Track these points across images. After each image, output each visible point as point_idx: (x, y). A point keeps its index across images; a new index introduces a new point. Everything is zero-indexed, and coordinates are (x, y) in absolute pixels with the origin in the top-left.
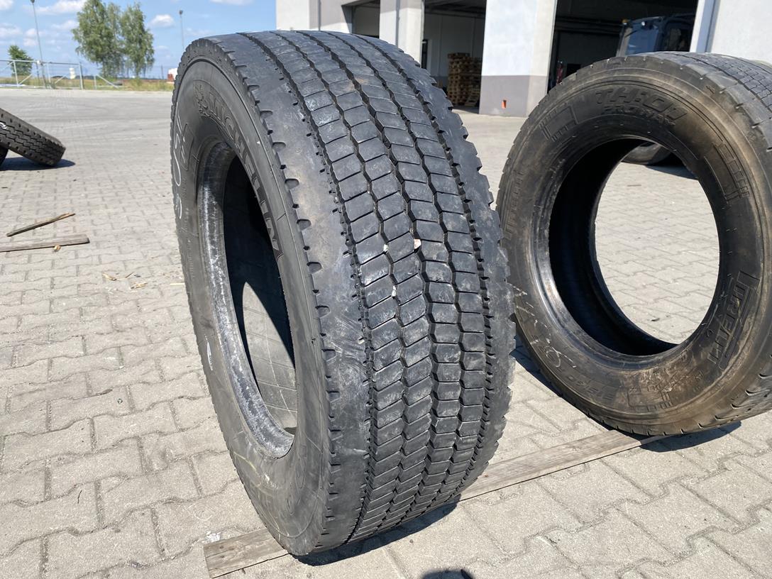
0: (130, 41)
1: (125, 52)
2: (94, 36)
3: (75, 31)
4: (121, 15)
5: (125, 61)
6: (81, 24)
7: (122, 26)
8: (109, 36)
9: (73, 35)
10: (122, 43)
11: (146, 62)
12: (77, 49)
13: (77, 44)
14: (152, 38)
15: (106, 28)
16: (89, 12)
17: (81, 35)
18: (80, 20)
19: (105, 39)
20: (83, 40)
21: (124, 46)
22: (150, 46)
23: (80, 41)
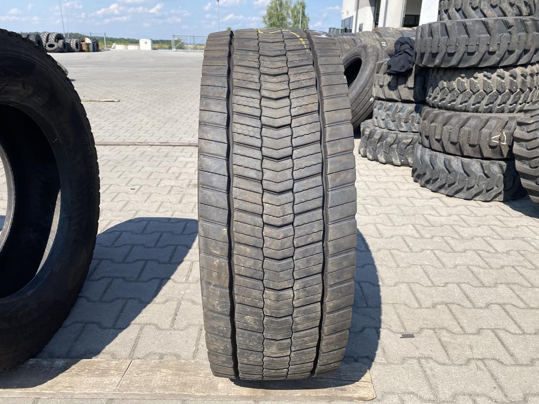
0: (296, 22)
2: (274, 20)
3: (264, 18)
4: (292, 6)
6: (268, 13)
7: (292, 13)
8: (283, 19)
9: (263, 20)
10: (290, 23)
14: (309, 20)
15: (282, 15)
16: (273, 5)
17: (267, 19)
18: (268, 10)
19: (280, 21)
20: (268, 23)
21: (291, 26)
22: (307, 26)
23: (266, 23)
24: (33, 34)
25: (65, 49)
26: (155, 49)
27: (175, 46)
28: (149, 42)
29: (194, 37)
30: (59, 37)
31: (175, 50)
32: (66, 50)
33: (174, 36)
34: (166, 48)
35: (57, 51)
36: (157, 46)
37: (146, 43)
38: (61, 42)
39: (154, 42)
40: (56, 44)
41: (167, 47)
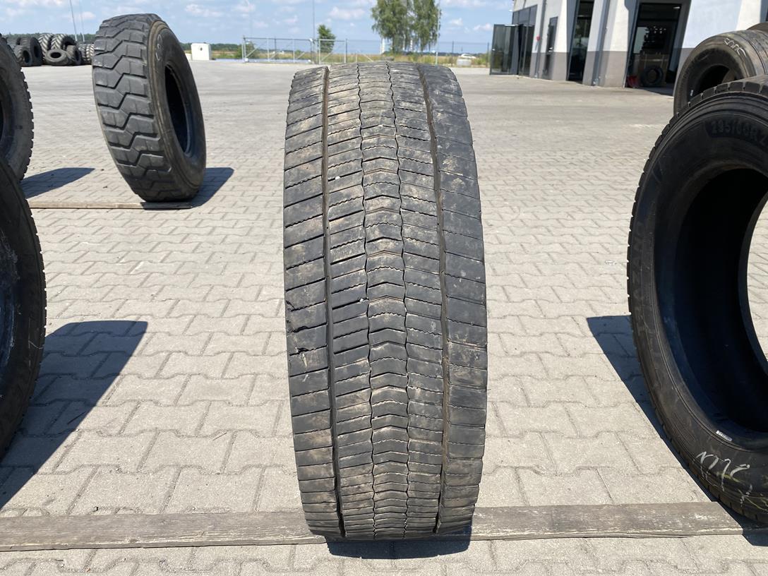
0: (420, 17)
1: (413, 27)
2: (389, 13)
3: (373, 10)
5: (412, 37)
9: (372, 13)
10: (412, 18)
11: (431, 37)
12: (373, 27)
13: (374, 22)
14: (440, 13)
15: (399, 5)
17: (378, 13)
19: (397, 16)
21: (414, 22)
23: (376, 19)
24: (28, 36)
25: (78, 60)
26: (213, 59)
27: (247, 53)
28: (206, 48)
29: (275, 39)
30: (68, 41)
31: (247, 60)
32: (79, 62)
33: (244, 39)
34: (231, 58)
35: (65, 63)
36: (217, 54)
37: (201, 49)
38: (71, 48)
39: (214, 48)
40: (62, 52)
41: (232, 55)
